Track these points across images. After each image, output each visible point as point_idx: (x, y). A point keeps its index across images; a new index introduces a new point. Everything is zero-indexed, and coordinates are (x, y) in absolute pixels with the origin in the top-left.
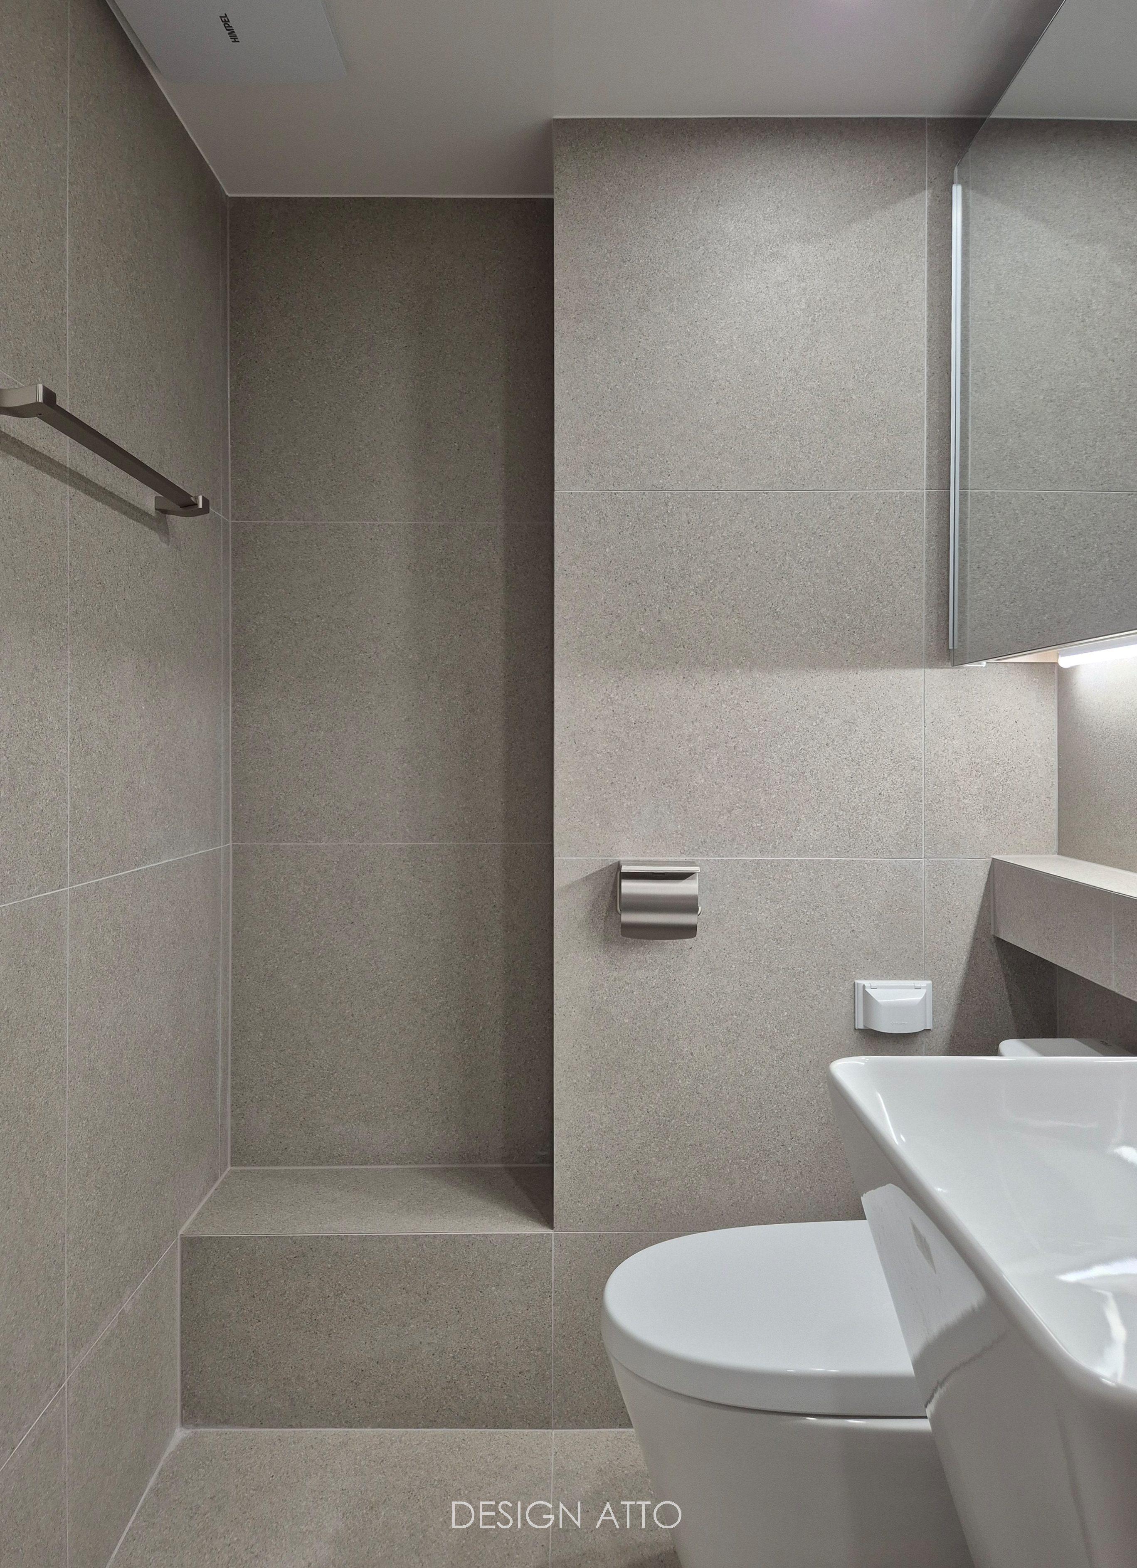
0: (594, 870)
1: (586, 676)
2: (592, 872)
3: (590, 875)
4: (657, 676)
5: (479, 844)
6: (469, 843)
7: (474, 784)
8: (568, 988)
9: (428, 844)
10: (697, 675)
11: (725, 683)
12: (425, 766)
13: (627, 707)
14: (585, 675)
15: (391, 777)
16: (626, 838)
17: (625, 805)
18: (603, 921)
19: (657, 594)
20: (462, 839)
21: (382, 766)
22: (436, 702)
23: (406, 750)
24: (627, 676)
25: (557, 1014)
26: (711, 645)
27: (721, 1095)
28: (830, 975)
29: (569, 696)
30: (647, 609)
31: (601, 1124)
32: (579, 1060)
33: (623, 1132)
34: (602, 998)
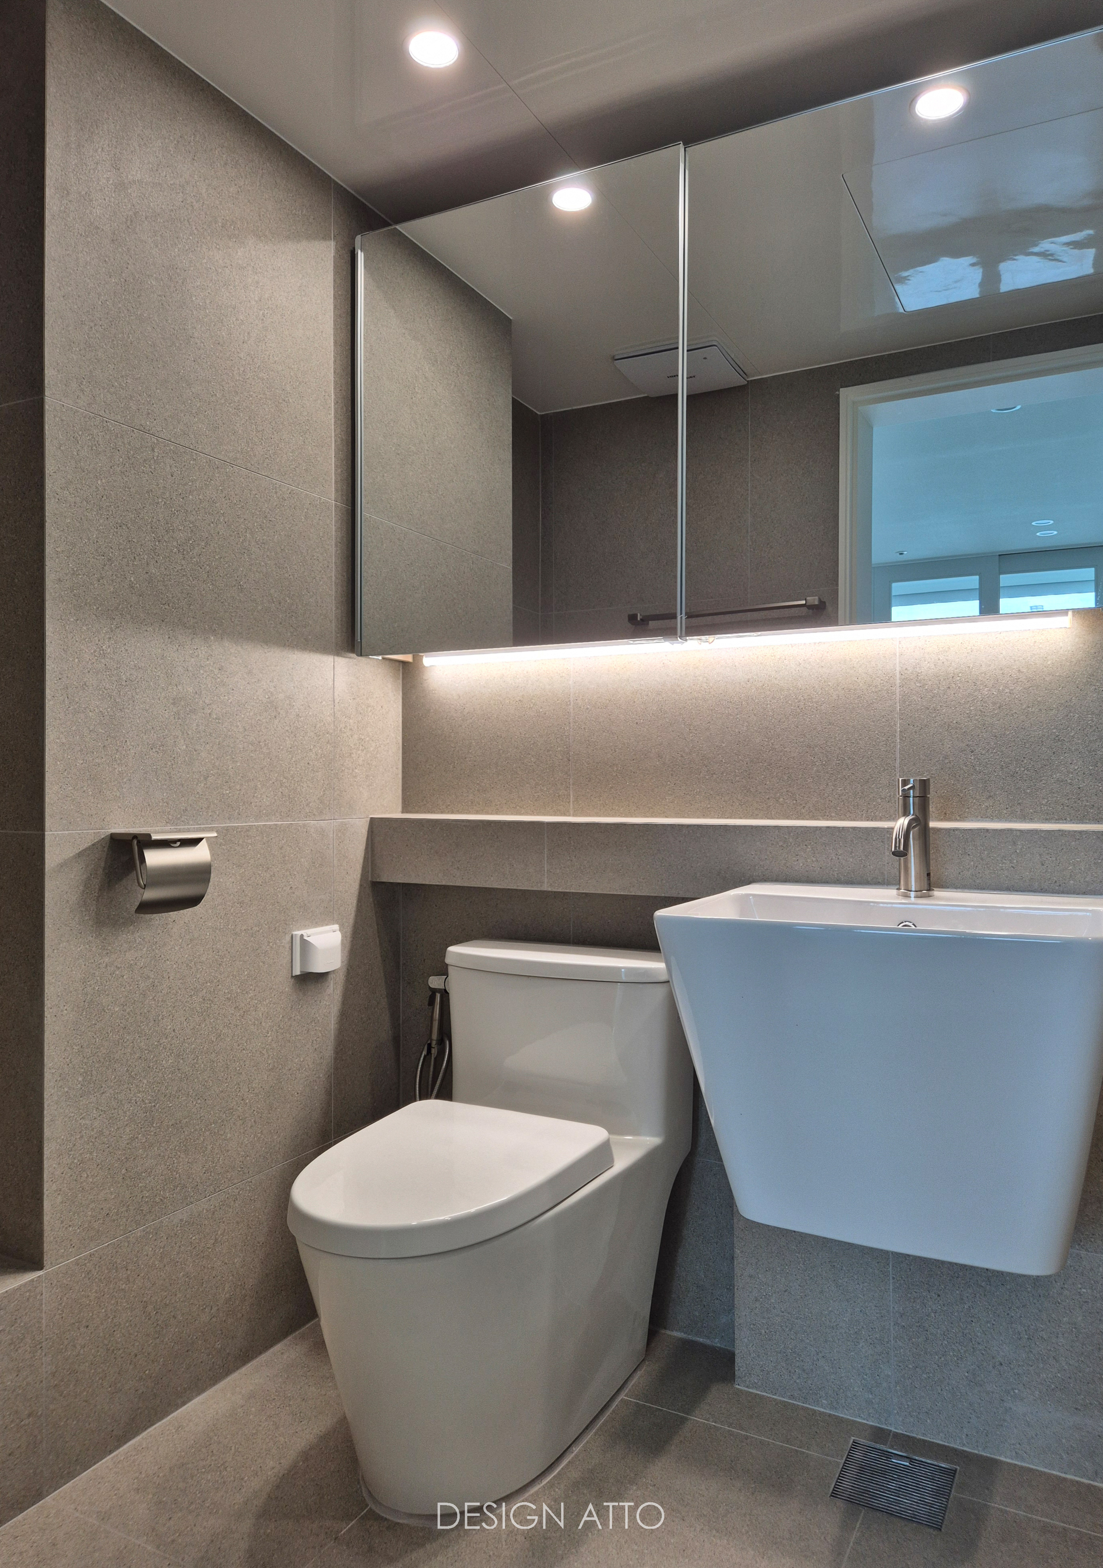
0: (86, 845)
1: (79, 622)
2: (85, 847)
3: (83, 851)
4: (146, 632)
8: (60, 983)
10: (180, 637)
13: (118, 662)
16: (117, 807)
17: (116, 770)
18: (94, 902)
19: (145, 543)
24: (118, 627)
25: (49, 1016)
26: (192, 607)
27: (197, 1066)
28: (276, 931)
29: (62, 643)
30: (137, 558)
31: (93, 1130)
32: (70, 1065)
33: (113, 1132)
34: (94, 989)
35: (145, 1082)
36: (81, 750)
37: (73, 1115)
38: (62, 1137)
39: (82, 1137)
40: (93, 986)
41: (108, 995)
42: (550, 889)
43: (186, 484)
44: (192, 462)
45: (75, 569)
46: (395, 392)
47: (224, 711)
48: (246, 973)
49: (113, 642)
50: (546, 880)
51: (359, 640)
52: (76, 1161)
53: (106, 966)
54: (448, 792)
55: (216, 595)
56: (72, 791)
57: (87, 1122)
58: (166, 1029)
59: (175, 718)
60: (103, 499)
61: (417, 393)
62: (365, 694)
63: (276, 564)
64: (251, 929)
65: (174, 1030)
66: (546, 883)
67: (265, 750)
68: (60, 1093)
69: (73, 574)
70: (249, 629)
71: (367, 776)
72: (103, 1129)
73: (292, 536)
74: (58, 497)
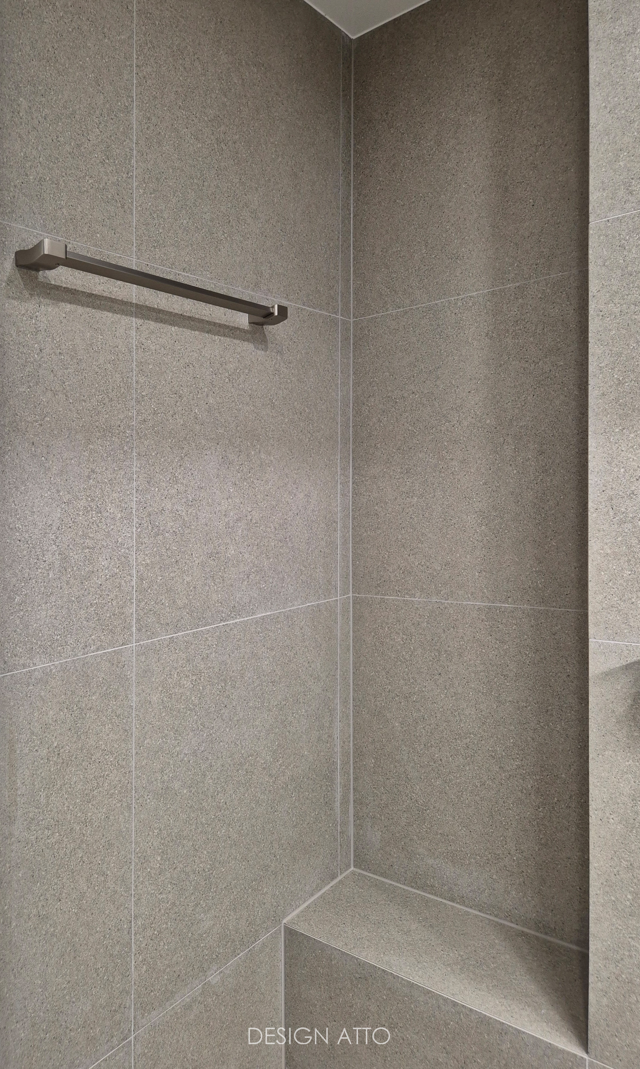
1: (625, 431)
2: (633, 660)
3: (631, 664)
6: (543, 608)
7: (547, 548)
9: (503, 605)
12: (501, 529)
14: (624, 429)
15: (471, 539)
21: (464, 528)
22: (511, 465)
23: (484, 512)
32: (618, 876)
37: (621, 928)
38: (610, 943)
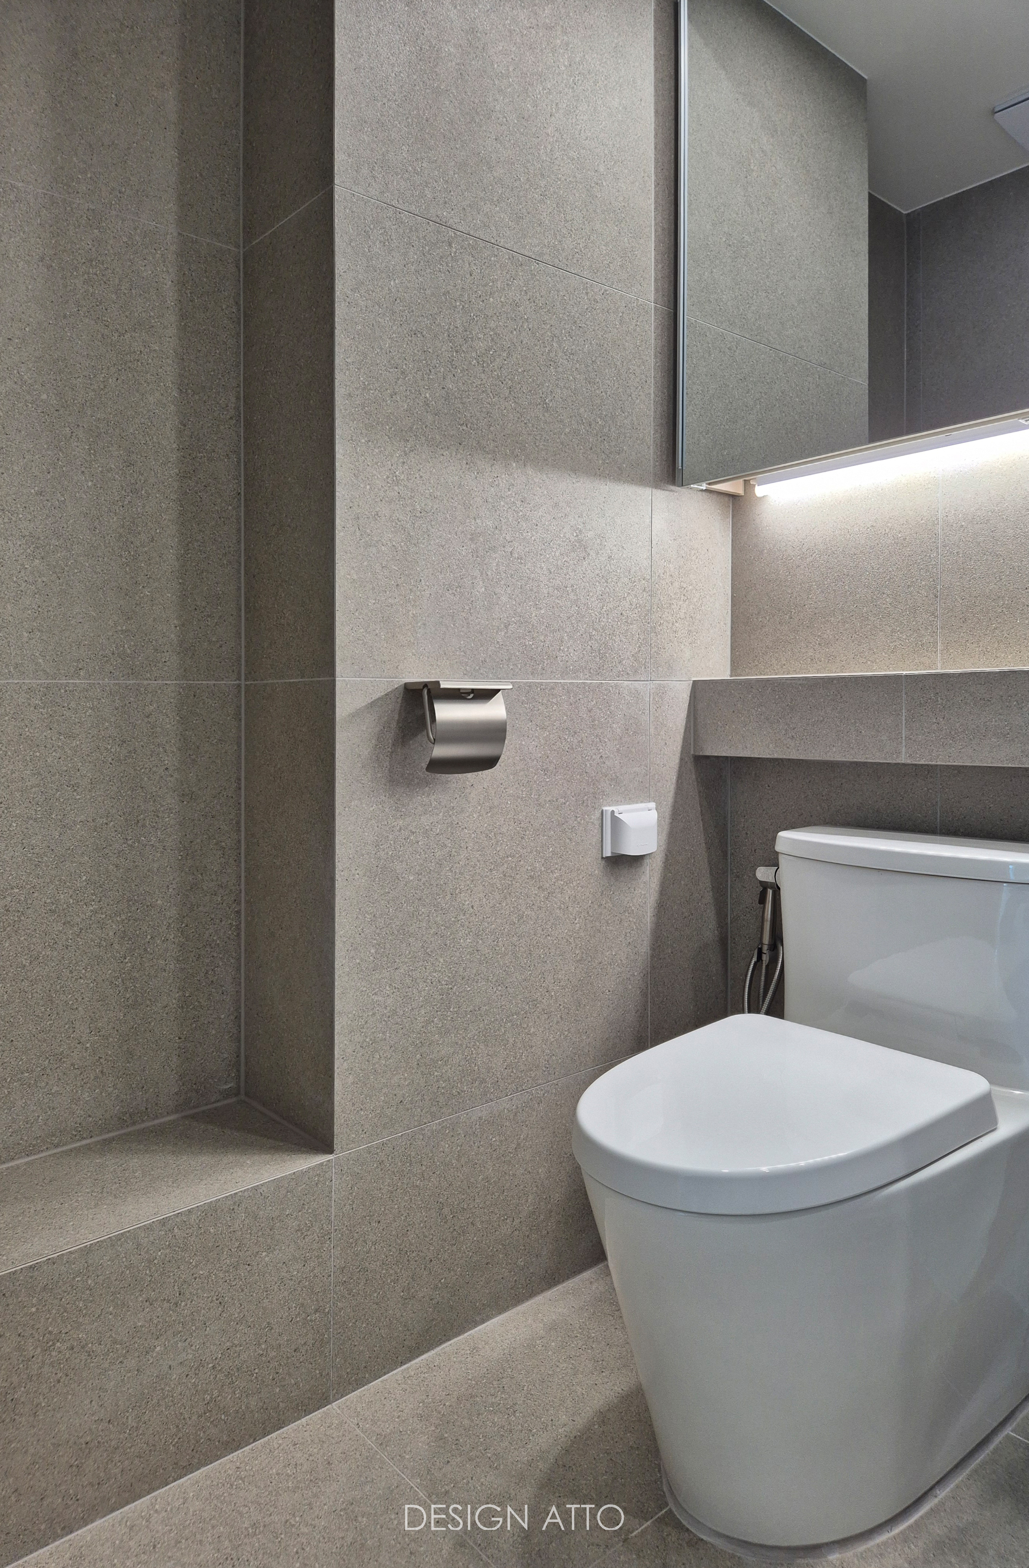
0: (379, 695)
1: (370, 443)
2: (377, 697)
3: (375, 700)
4: (442, 457)
5: (145, 682)
8: (351, 845)
10: (479, 462)
11: (503, 476)
12: (67, 566)
13: (412, 490)
16: (411, 654)
17: (410, 613)
18: (388, 759)
19: (442, 354)
20: (121, 675)
22: (84, 473)
24: (412, 451)
25: (340, 879)
26: (492, 428)
27: (497, 948)
28: (585, 804)
29: (353, 467)
30: (433, 371)
31: (386, 1008)
32: (362, 934)
33: (407, 1012)
34: (387, 853)
35: (442, 960)
36: (373, 589)
37: (365, 989)
38: (354, 1012)
39: (374, 1014)
40: (386, 851)
41: (402, 862)
42: (909, 762)
43: (486, 285)
44: (493, 259)
45: (366, 383)
46: (727, 170)
47: (527, 549)
48: (551, 849)
49: (407, 467)
50: (904, 749)
51: (680, 468)
52: (367, 1040)
53: (400, 829)
54: (783, 649)
55: (519, 415)
56: (364, 634)
57: (380, 999)
58: (464, 905)
59: (473, 556)
60: (396, 302)
61: (753, 170)
62: (688, 534)
63: (586, 379)
64: (557, 800)
65: (472, 907)
66: (903, 753)
67: (572, 596)
68: (351, 965)
69: (364, 389)
70: (555, 455)
71: (690, 631)
72: (396, 1008)
73: (605, 345)
74: (348, 300)
